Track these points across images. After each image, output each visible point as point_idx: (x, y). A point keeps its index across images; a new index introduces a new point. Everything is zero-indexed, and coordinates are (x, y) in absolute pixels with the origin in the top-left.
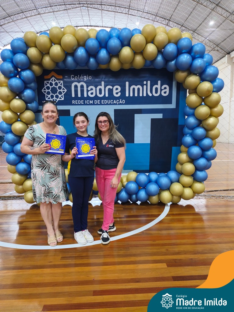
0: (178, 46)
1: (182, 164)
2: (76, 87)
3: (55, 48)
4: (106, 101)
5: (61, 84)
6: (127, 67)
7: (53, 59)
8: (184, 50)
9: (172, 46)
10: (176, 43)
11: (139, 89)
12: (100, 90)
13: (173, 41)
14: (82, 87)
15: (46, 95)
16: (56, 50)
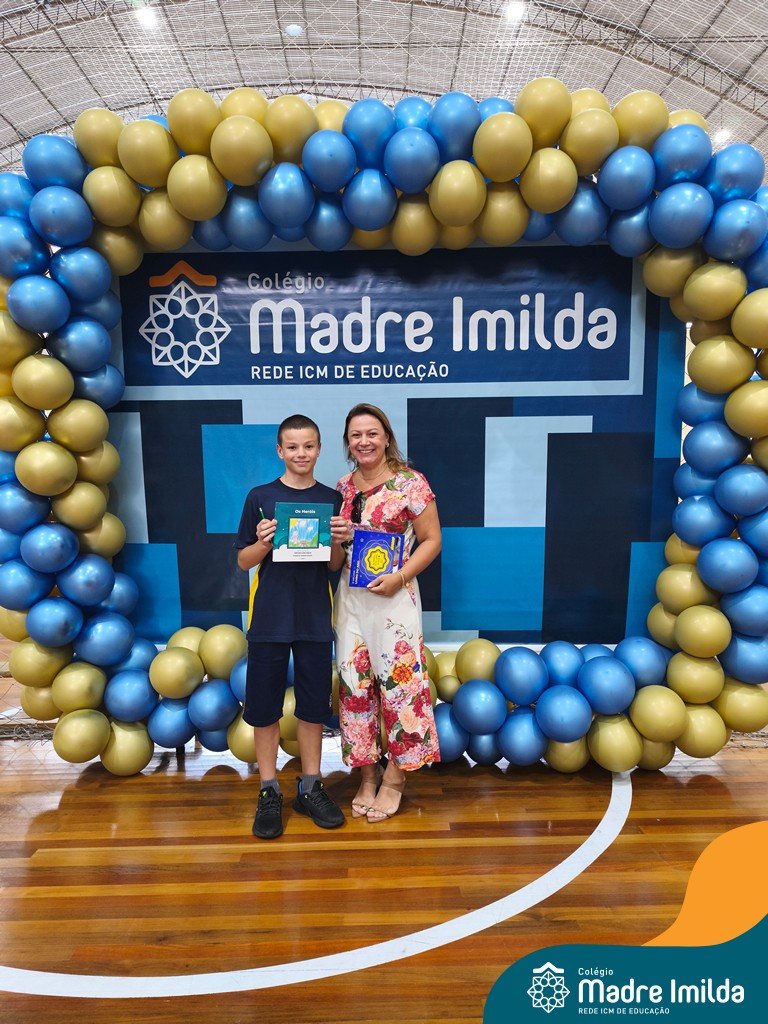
0: (660, 157)
1: (675, 611)
2: (266, 315)
3: (187, 167)
4: (376, 370)
5: (211, 307)
6: (457, 237)
7: (180, 212)
8: (681, 169)
9: (633, 156)
10: (651, 146)
11: (501, 325)
12: (357, 328)
13: (635, 138)
14: (289, 315)
15: (155, 346)
16: (192, 173)
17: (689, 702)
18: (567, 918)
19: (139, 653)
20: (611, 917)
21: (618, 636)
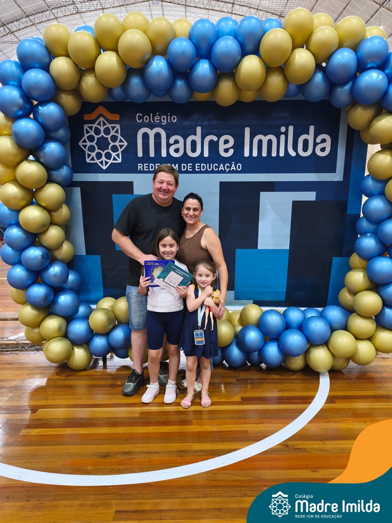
0: (359, 54)
1: (354, 293)
2: (146, 136)
3: (106, 58)
4: (203, 166)
5: (117, 132)
6: (249, 97)
7: (101, 82)
8: (371, 62)
9: (346, 54)
10: (355, 48)
11: (270, 142)
12: (194, 143)
13: (347, 43)
14: (158, 136)
15: (87, 152)
16: (108, 61)
17: (357, 338)
18: (301, 447)
19: (82, 310)
20: (323, 446)
21: (324, 304)
